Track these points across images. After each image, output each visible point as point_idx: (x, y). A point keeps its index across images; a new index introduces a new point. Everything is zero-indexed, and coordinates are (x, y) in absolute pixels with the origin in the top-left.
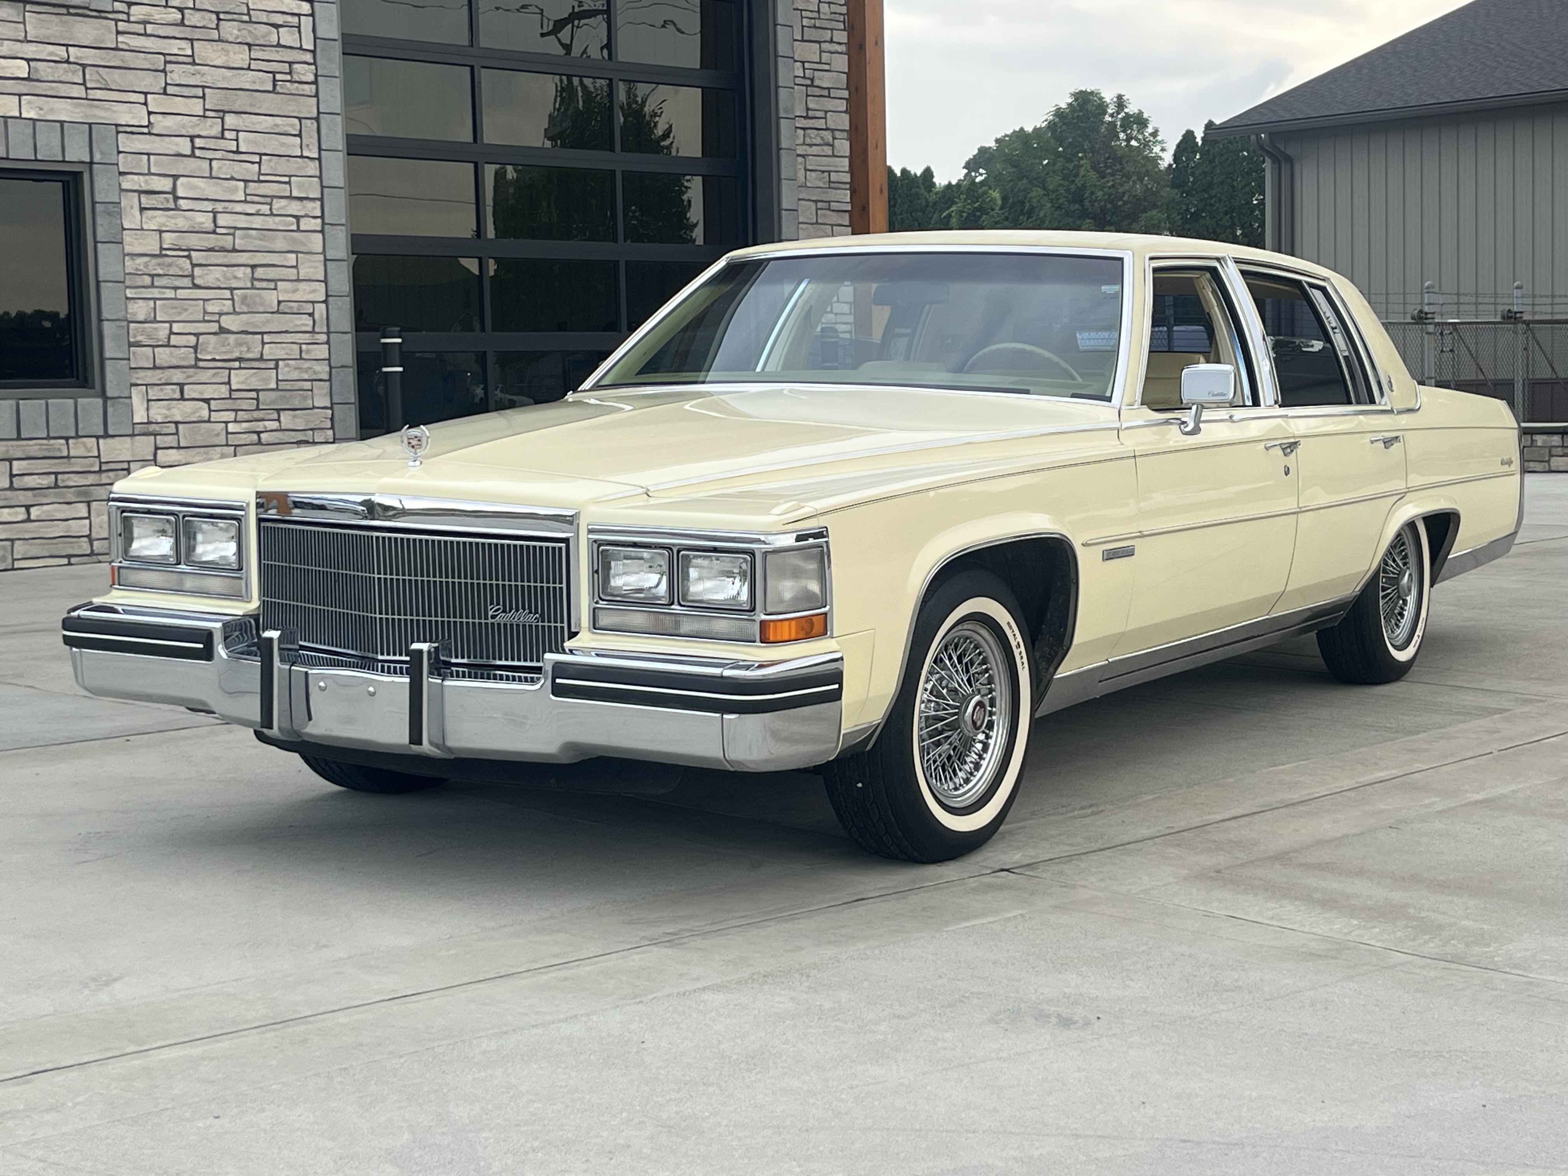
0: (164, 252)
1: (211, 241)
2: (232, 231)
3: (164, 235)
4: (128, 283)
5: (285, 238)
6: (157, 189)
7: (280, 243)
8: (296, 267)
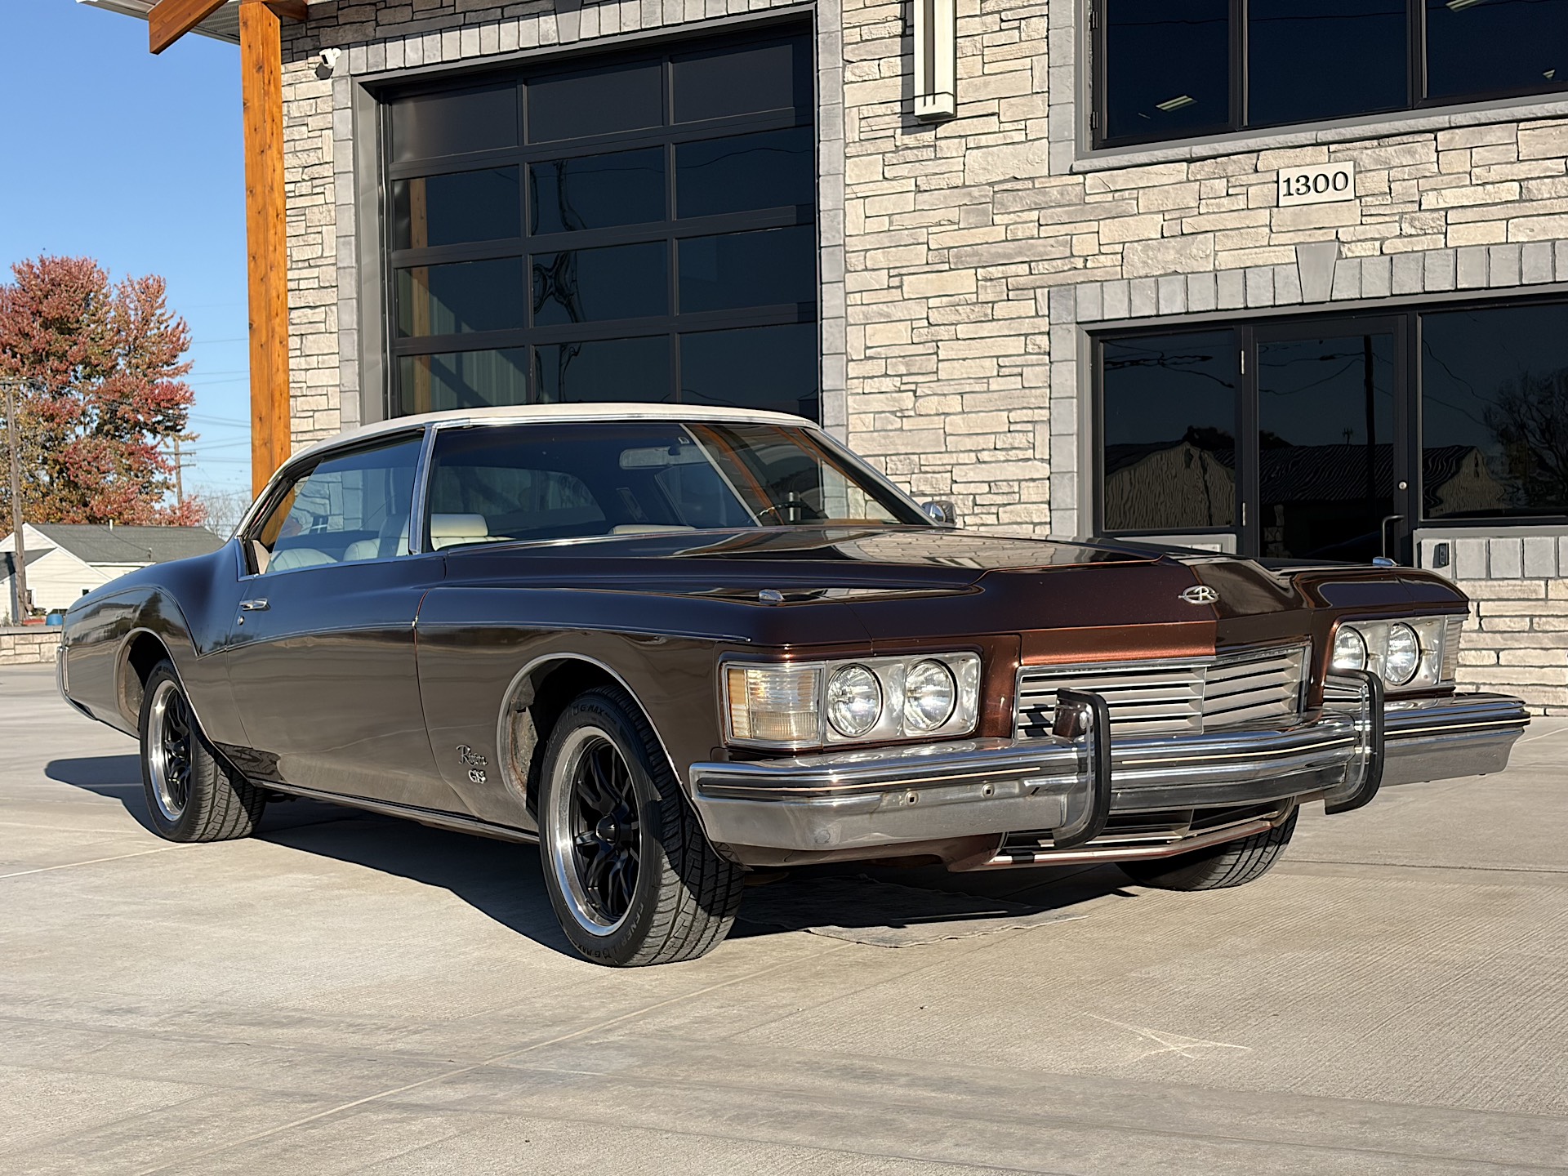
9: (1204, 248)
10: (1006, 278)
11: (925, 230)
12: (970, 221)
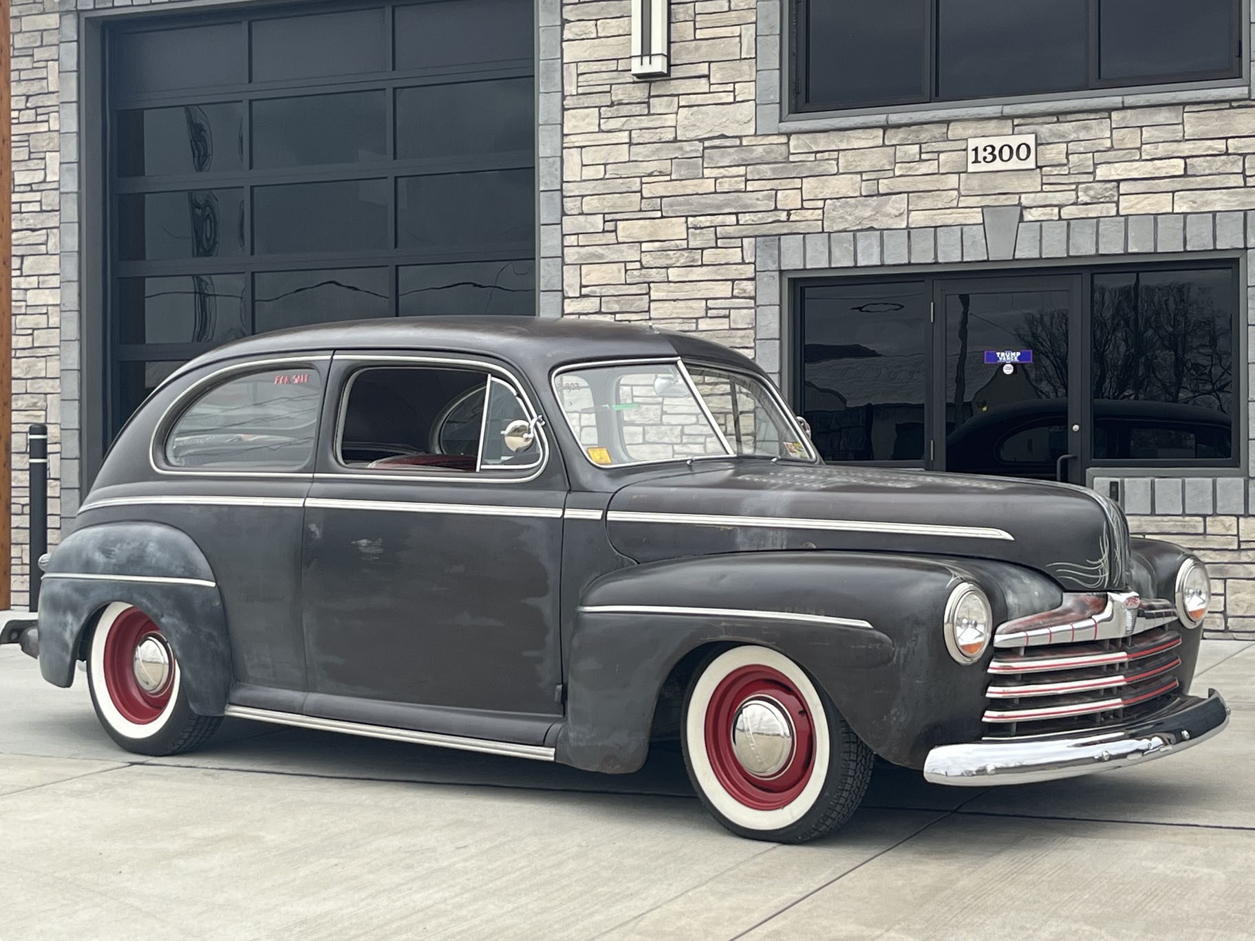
9: (898, 206)
10: (716, 227)
11: (638, 180)
12: (682, 173)
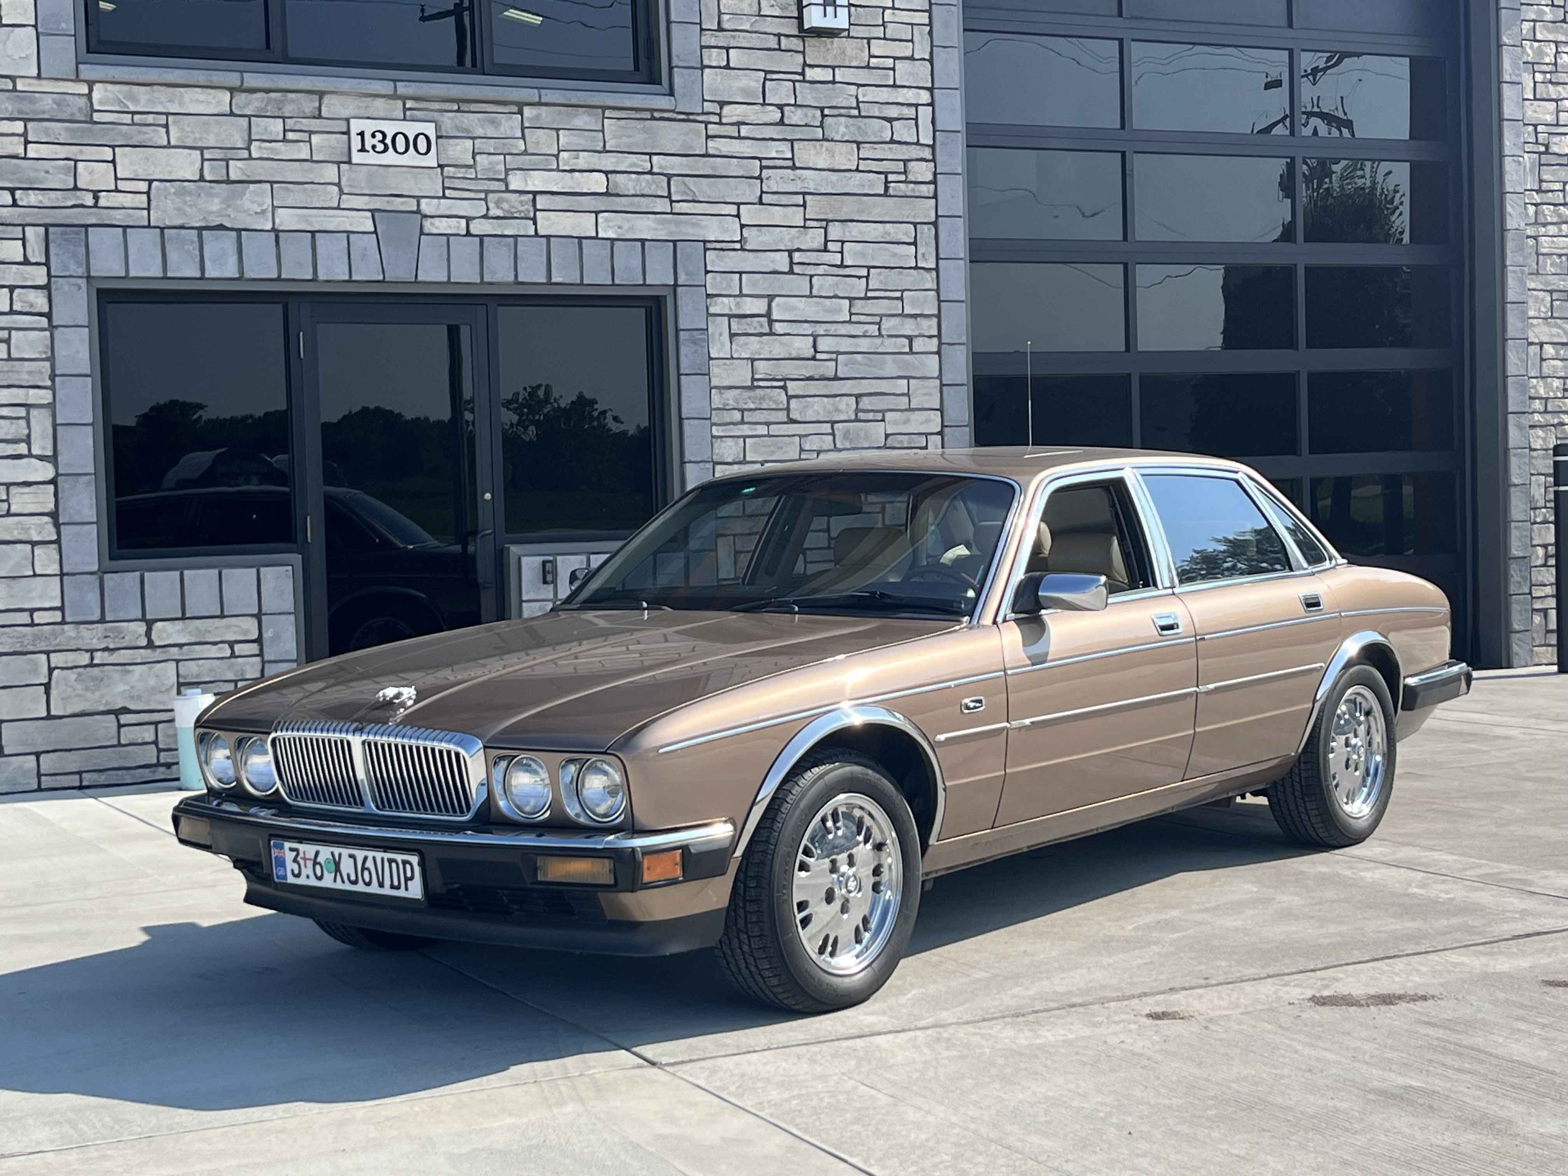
0: (756, 384)
1: (809, 369)
2: (834, 356)
3: (756, 363)
4: (715, 419)
5: (895, 361)
6: (748, 312)
7: (890, 367)
8: (908, 395)
9: (258, 199)
